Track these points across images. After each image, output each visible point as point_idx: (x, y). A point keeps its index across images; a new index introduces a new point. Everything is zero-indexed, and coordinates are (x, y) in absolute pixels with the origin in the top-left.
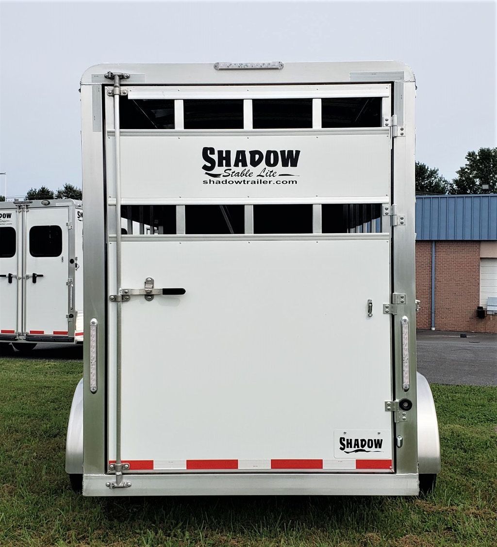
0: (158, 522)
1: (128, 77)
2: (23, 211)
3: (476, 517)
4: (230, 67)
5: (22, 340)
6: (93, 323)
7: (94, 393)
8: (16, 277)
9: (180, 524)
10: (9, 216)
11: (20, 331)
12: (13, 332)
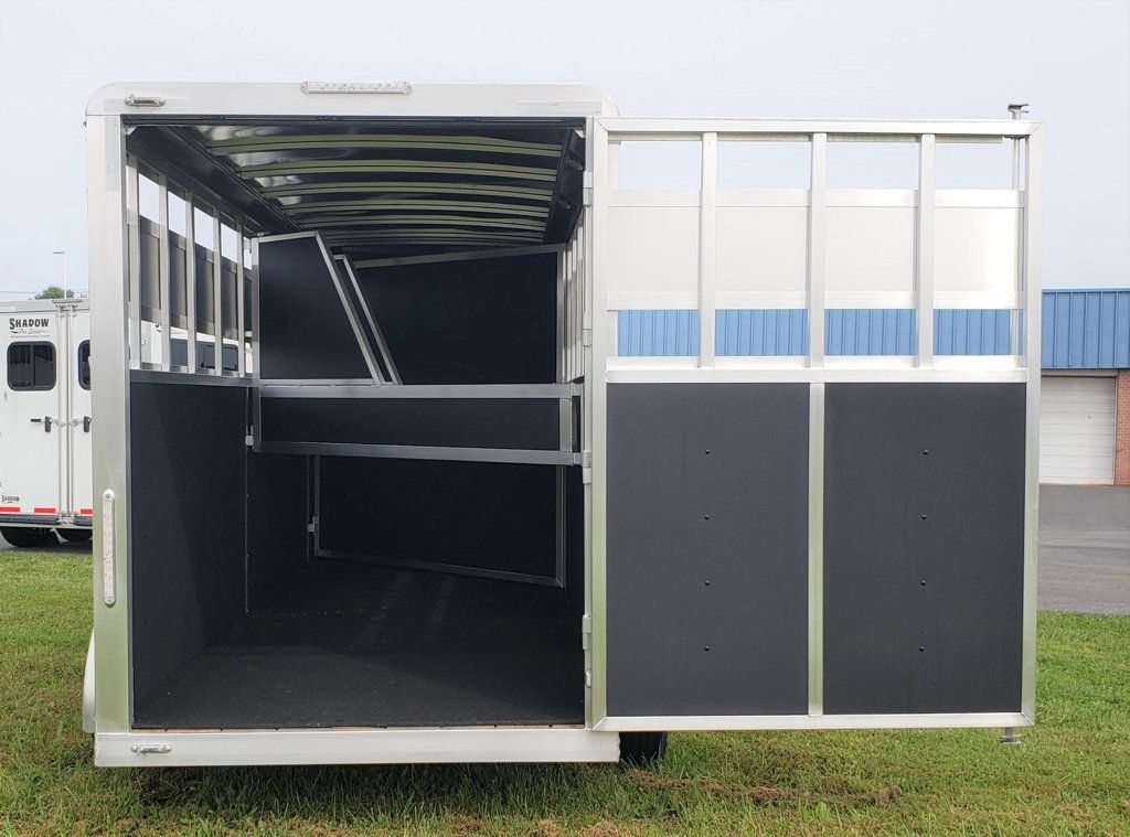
0: (219, 808)
1: (162, 104)
2: (68, 316)
3: (717, 795)
4: (327, 90)
5: (68, 524)
6: (108, 496)
7: (110, 606)
8: (57, 423)
9: (254, 810)
10: (45, 323)
11: (64, 509)
12: (53, 510)
